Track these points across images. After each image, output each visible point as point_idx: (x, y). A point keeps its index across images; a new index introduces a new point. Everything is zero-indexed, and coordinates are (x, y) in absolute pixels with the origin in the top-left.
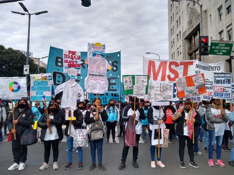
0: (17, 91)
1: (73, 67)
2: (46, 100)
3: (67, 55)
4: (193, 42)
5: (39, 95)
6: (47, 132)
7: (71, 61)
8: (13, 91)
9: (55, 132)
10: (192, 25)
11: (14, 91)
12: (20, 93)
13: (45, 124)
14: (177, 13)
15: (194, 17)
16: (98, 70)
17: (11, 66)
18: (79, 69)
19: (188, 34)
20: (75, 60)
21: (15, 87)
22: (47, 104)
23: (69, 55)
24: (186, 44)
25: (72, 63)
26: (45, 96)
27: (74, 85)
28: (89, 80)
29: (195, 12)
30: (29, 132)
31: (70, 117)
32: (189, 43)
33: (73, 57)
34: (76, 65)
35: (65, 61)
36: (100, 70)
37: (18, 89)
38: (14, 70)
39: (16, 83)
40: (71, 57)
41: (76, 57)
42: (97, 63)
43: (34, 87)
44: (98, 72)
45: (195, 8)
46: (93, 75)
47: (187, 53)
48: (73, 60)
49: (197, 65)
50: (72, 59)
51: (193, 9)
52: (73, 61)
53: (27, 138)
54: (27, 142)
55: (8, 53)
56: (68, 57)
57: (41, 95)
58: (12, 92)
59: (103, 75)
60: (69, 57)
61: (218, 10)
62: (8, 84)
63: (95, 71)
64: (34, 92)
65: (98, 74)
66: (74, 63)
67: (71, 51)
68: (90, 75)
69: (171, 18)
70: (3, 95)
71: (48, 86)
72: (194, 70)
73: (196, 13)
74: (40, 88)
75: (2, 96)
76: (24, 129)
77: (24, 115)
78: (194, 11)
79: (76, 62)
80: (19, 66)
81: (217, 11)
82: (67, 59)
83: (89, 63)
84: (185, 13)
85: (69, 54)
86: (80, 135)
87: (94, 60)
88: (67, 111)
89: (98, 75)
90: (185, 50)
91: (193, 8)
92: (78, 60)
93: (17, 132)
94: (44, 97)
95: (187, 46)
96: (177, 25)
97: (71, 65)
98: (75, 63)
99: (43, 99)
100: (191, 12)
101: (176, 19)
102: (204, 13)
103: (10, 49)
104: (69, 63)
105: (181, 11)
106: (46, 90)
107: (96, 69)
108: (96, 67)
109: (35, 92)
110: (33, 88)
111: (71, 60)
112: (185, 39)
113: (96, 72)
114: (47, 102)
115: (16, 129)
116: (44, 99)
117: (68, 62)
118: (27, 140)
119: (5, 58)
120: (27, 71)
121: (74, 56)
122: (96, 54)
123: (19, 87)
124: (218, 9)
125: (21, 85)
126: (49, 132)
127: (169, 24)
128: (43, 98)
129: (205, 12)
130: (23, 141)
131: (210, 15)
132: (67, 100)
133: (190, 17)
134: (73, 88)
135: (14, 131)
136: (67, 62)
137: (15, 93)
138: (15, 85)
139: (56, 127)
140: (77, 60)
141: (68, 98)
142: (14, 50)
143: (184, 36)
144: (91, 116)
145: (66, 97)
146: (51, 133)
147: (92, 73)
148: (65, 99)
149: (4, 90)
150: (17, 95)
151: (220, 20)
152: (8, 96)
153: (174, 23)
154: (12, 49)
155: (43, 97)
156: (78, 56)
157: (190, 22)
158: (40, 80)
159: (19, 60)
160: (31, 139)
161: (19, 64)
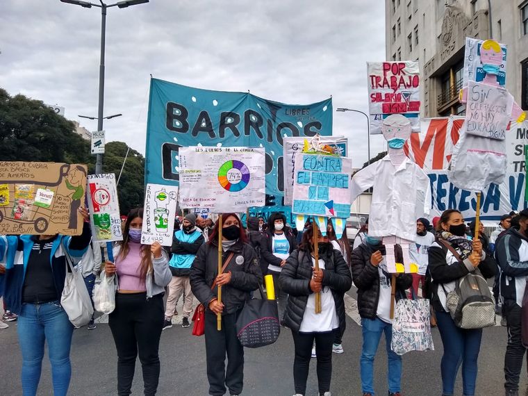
0: (239, 187)
1: (397, 112)
2: (336, 215)
3: (378, 79)
4: (452, 84)
5: (315, 199)
6: (308, 306)
7: (392, 95)
8: (228, 187)
9: (331, 308)
10: (451, 44)
11: (232, 188)
12: (246, 195)
13: (306, 283)
14: (410, 18)
15: (456, 28)
16: (490, 121)
17: (23, 138)
18: (416, 115)
19: (439, 65)
20: (402, 90)
21: (235, 176)
22: (339, 228)
23: (385, 78)
24: (433, 88)
25: (393, 102)
26: (332, 201)
27: (403, 166)
28: (464, 152)
29: (458, 15)
30: (263, 309)
31: (400, 265)
32: (439, 86)
33: (398, 82)
34: (405, 104)
35: (374, 96)
36: (495, 121)
37: (244, 183)
38: (31, 148)
39: (237, 165)
40: (390, 84)
41: (407, 81)
42: (488, 101)
43: (303, 175)
44: (489, 129)
45: (458, 6)
46: (476, 136)
47: (436, 110)
48: (398, 91)
49: (519, 130)
50: (394, 86)
51: (454, 8)
52: (397, 93)
53: (259, 324)
54: (260, 337)
55: (16, 107)
56: (381, 83)
57: (323, 198)
58: (225, 190)
59: (500, 138)
60: (386, 82)
61: (519, 10)
62: (215, 169)
63: (483, 125)
64: (302, 189)
65: (488, 135)
66: (400, 100)
67: (389, 64)
68: (468, 135)
69: (392, 30)
70: (198, 198)
71: (343, 172)
72: (513, 144)
73: (462, 17)
74: (321, 179)
75: (195, 203)
76: (243, 298)
77: (240, 259)
78: (456, 12)
79: (406, 95)
80: (41, 137)
81: (517, 12)
82: (379, 90)
83: (470, 99)
84: (431, 16)
85: (385, 75)
86: (414, 317)
87: (480, 92)
88: (390, 247)
89: (488, 138)
90: (430, 104)
91: (452, 5)
92: (412, 89)
93: (224, 309)
94: (330, 205)
95: (436, 93)
96: (408, 45)
97: (391, 107)
98: (403, 100)
99: (328, 213)
100: (448, 15)
101: (405, 32)
102: (484, 16)
103: (20, 98)
104: (385, 100)
105: (420, 13)
106: (335, 186)
107: (484, 119)
108: (484, 115)
109: (307, 188)
110: (300, 175)
111: (391, 91)
112: (430, 77)
113: (485, 127)
114: (336, 220)
115: (222, 301)
116: (332, 211)
117: (383, 98)
118: (260, 331)
119: (8, 118)
120: (100, 146)
121: (398, 77)
122: (485, 73)
123: (246, 178)
124: (519, 6)
125: (252, 171)
126: (314, 307)
127: (389, 45)
128: (327, 209)
129: (486, 13)
130: (248, 335)
131: (500, 22)
132: (388, 212)
133: (445, 26)
134: (401, 177)
135: (217, 305)
136: (381, 100)
137: (233, 194)
138: (236, 171)
139: (333, 294)
140: (408, 90)
141: (388, 207)
142: (28, 100)
143: (430, 70)
144: (451, 258)
145: (383, 204)
146: (318, 310)
147: (476, 132)
148: (380, 210)
149: (203, 183)
150: (237, 199)
151: (525, 34)
152: (211, 202)
153: (402, 41)
154: (23, 97)
155: (326, 204)
156: (410, 77)
157: (445, 38)
158: (320, 155)
159: (42, 123)
160: (271, 330)
161: (42, 135)
